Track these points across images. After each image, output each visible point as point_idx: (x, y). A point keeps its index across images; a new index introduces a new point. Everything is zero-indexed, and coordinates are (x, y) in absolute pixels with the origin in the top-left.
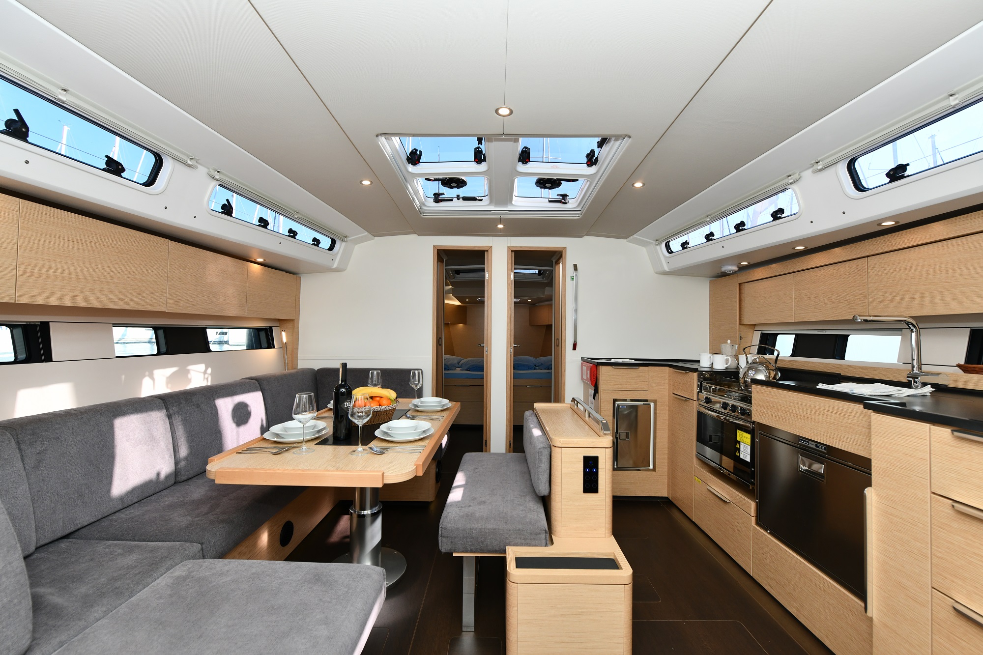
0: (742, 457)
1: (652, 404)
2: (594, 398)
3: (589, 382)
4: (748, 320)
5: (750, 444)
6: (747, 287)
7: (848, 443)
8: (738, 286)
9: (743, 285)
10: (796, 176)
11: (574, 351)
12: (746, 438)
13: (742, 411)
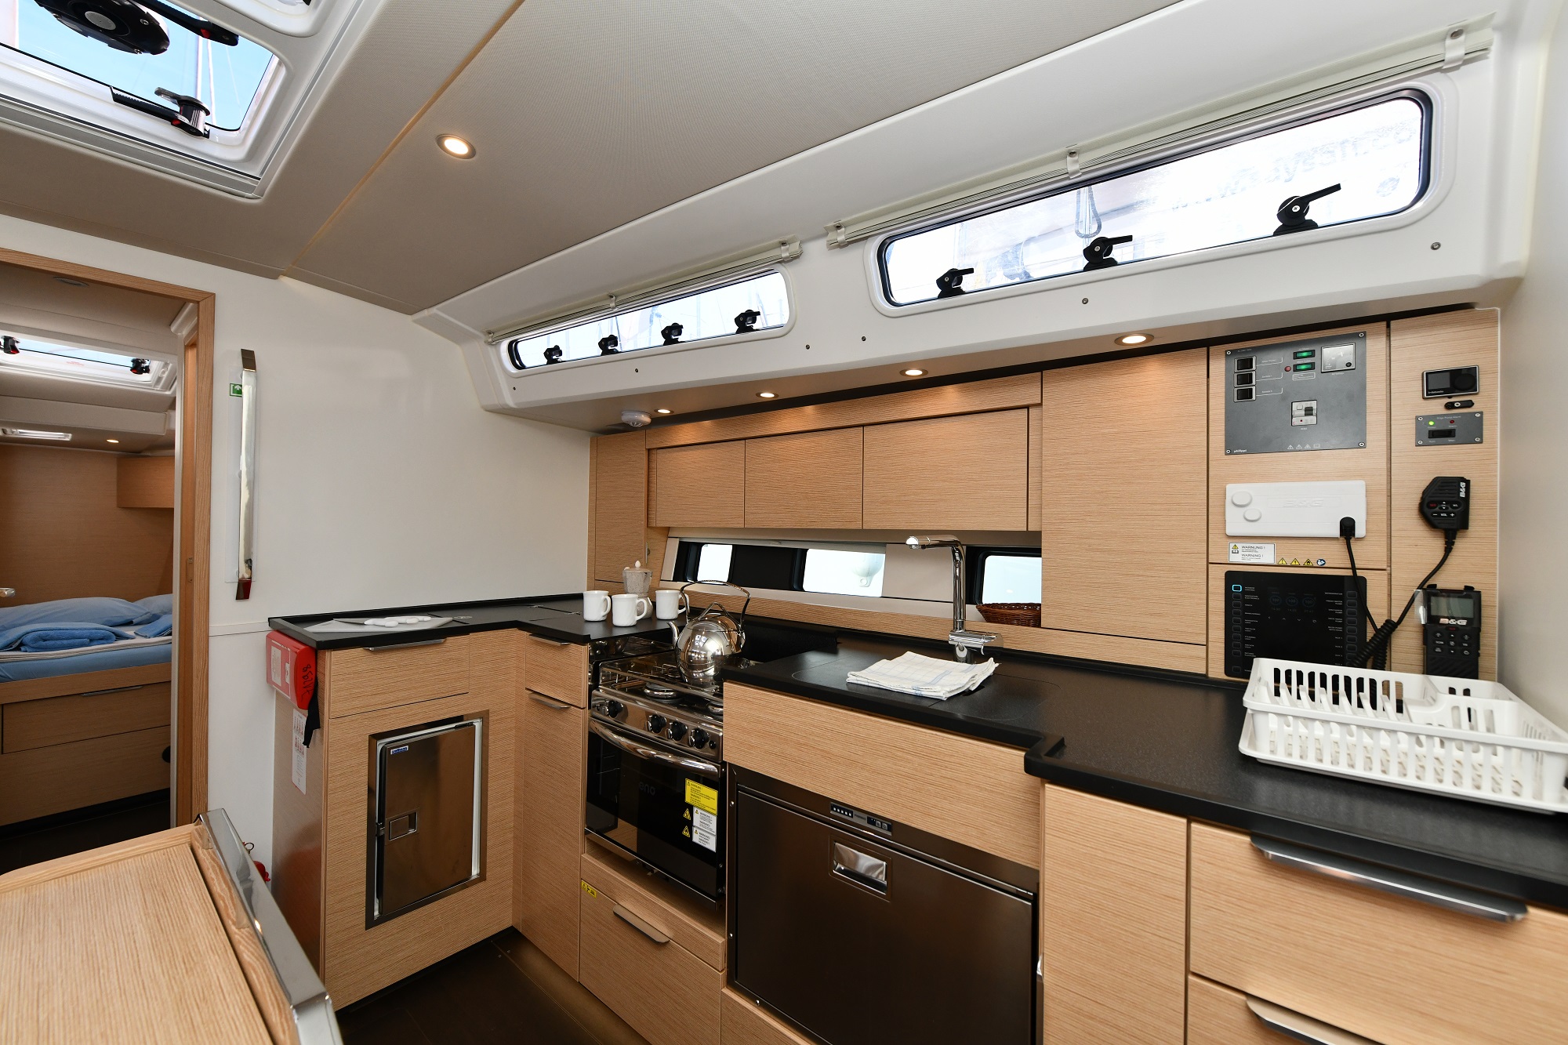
0: (696, 839)
1: (478, 724)
2: (307, 742)
3: (290, 696)
4: (660, 521)
5: (715, 812)
6: (663, 460)
7: (944, 819)
8: (645, 453)
9: (654, 452)
10: (794, 248)
11: (243, 603)
12: (708, 798)
13: (698, 738)
